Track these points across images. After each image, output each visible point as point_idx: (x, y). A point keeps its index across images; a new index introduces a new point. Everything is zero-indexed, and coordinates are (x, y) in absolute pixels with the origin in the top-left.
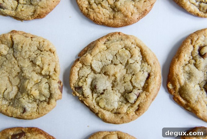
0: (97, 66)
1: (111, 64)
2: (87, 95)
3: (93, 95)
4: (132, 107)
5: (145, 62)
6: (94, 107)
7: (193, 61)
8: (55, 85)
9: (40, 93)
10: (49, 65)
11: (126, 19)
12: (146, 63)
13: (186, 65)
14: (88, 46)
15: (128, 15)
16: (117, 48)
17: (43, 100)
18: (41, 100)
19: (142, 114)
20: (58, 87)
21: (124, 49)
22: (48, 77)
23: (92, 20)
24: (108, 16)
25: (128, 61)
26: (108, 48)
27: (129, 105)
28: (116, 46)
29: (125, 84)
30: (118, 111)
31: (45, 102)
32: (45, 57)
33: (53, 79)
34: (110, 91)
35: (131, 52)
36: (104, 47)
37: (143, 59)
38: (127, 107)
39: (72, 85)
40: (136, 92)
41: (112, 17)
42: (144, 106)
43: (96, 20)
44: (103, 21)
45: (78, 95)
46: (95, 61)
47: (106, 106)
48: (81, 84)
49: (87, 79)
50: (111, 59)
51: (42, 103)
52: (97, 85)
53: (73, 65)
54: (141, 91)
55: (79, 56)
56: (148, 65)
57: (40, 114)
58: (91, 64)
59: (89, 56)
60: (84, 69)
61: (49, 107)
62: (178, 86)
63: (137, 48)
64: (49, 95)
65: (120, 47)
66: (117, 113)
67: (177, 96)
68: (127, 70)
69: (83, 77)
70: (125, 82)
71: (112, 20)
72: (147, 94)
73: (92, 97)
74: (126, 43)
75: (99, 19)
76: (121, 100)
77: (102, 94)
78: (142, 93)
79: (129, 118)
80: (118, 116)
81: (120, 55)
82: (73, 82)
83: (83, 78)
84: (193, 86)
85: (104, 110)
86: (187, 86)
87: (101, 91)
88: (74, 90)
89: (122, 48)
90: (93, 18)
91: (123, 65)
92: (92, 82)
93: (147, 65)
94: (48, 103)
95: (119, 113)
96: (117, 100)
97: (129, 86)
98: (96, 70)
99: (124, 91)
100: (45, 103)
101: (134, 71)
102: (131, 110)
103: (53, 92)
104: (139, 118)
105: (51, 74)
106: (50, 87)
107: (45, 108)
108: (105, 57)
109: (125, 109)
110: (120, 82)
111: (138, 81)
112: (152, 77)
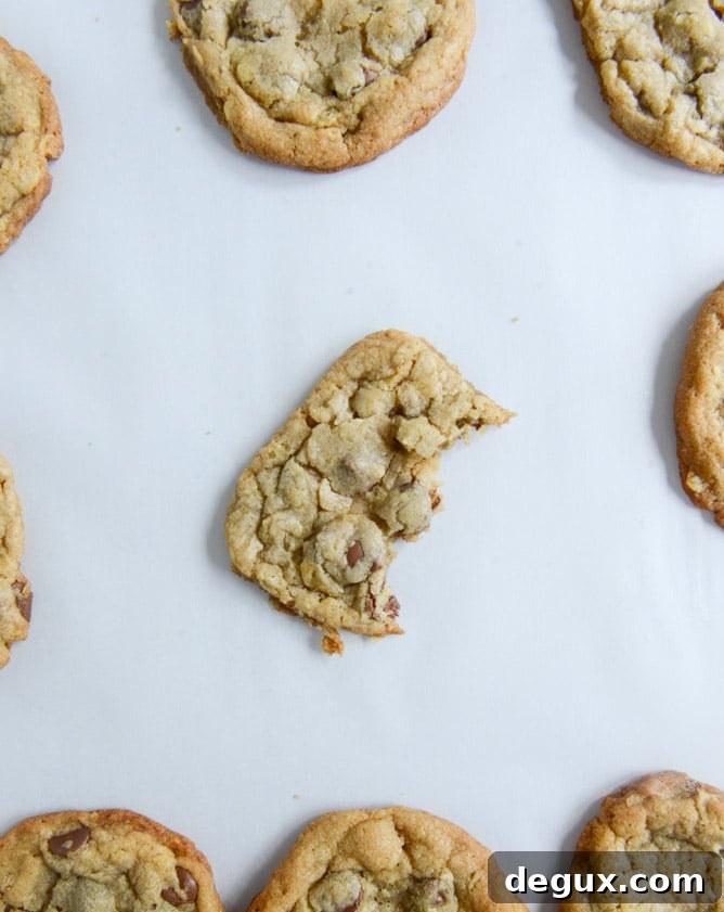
3: (228, 39)
4: (338, 109)
20: (12, 601)
27: (333, 101)
29: (342, 36)
38: (323, 108)
47: (258, 79)
70: (345, 30)
72: (400, 82)
73: (223, 44)
76: (311, 83)
80: (284, 128)
96: (299, 76)
109: (315, 109)
110: (331, 25)
111: (386, 35)
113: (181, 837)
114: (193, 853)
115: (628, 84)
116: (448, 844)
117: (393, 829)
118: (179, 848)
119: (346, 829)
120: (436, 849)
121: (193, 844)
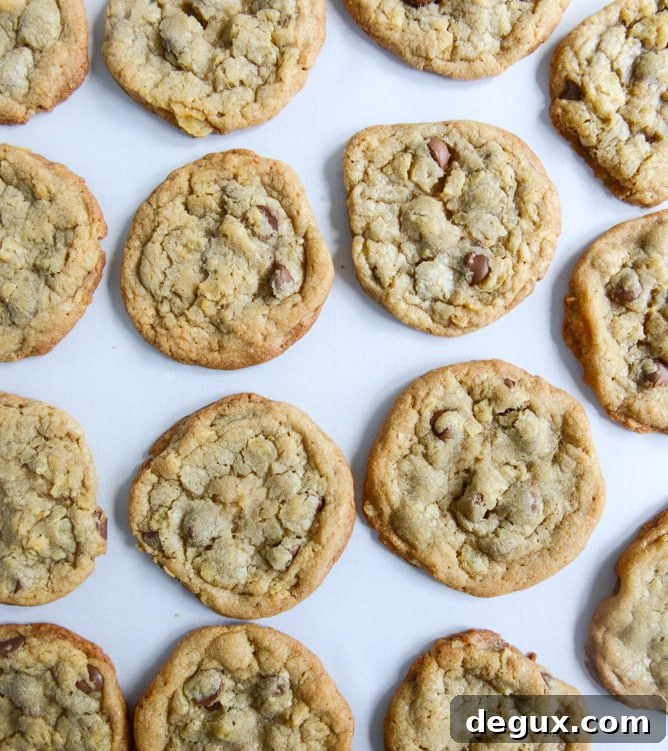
0: (194, 479)
1: (230, 474)
2: (171, 552)
3: (185, 551)
4: (281, 579)
5: (313, 469)
6: (190, 579)
7: (420, 449)
8: (86, 522)
9: (50, 543)
10: (68, 472)
11: (252, 351)
12: (316, 472)
13: (405, 457)
14: (172, 429)
15: (254, 340)
16: (243, 437)
17: (62, 559)
18: (57, 559)
19: (308, 595)
20: (94, 526)
21: (262, 437)
22: (68, 502)
23: (167, 355)
24: (206, 343)
25: (270, 468)
26: (219, 437)
27: (275, 574)
28: (239, 433)
29: (264, 525)
30: (246, 590)
31: (66, 564)
32: (57, 453)
33: (81, 509)
34: (226, 540)
35: (277, 444)
36: (210, 434)
37: (308, 462)
38: (270, 580)
39: (135, 527)
40: (290, 543)
41: (215, 346)
42: (308, 578)
43: (175, 355)
44: (194, 356)
45: (149, 550)
46: (187, 468)
47: (218, 578)
48: (155, 526)
49: (169, 512)
50: (229, 463)
51: (60, 565)
52: (193, 529)
53: (136, 478)
54: (304, 540)
55: (150, 454)
56: (321, 476)
57: (55, 593)
58: (179, 477)
59: (172, 455)
60: (164, 487)
61: (76, 574)
62: (387, 511)
63: (293, 434)
64: (74, 546)
65: (250, 433)
66: (246, 594)
67: (386, 534)
68: (269, 489)
69: (160, 506)
70: (264, 520)
71: (216, 353)
72: (316, 550)
73: (184, 557)
74: (264, 425)
75: (184, 354)
76: (254, 563)
77: (209, 548)
78: (305, 546)
79: (273, 606)
80: (248, 601)
81: (250, 452)
82: (136, 519)
83: (162, 510)
84: (422, 508)
85: (215, 586)
86: (407, 510)
87: (207, 542)
88: (140, 539)
89: (257, 436)
90: (168, 351)
91: (259, 478)
92: (183, 520)
93: (318, 477)
94: (74, 565)
95: (251, 595)
96: (243, 563)
97: (273, 528)
98: (193, 490)
99: (263, 540)
100: (67, 566)
101: (285, 492)
102: (279, 586)
103: (82, 540)
104: (299, 605)
105: (74, 494)
106: (73, 528)
107: (66, 577)
108: (213, 458)
109: (264, 583)
110: (253, 518)
111: (295, 517)
112: (329, 508)
113: (92, 644)
114: (100, 655)
115: (367, 259)
116: (285, 651)
117: (246, 640)
118: (91, 652)
119: (211, 639)
120: (276, 654)
121: (101, 649)
